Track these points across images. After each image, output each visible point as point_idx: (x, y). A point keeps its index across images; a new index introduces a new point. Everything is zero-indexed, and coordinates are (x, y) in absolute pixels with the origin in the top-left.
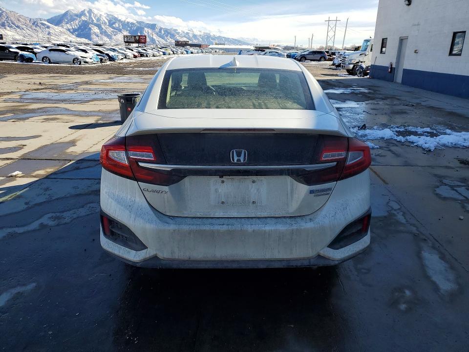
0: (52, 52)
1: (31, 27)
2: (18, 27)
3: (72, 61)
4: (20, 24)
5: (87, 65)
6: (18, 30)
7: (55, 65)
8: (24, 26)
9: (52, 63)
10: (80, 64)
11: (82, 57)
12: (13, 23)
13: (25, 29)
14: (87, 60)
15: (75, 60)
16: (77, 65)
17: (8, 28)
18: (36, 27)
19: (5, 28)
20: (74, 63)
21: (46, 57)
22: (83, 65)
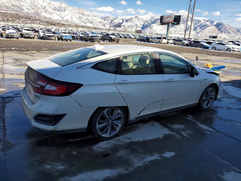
0: (218, 44)
1: (235, 33)
2: (229, 32)
3: (226, 49)
4: (230, 31)
5: (234, 52)
6: (228, 34)
7: (218, 51)
8: (232, 32)
9: (216, 50)
10: (230, 52)
11: (232, 48)
12: (227, 31)
13: (232, 33)
14: (235, 50)
15: (228, 49)
16: (228, 52)
17: (223, 33)
18: (238, 32)
19: (222, 33)
20: (227, 50)
21: (214, 47)
22: (232, 52)
